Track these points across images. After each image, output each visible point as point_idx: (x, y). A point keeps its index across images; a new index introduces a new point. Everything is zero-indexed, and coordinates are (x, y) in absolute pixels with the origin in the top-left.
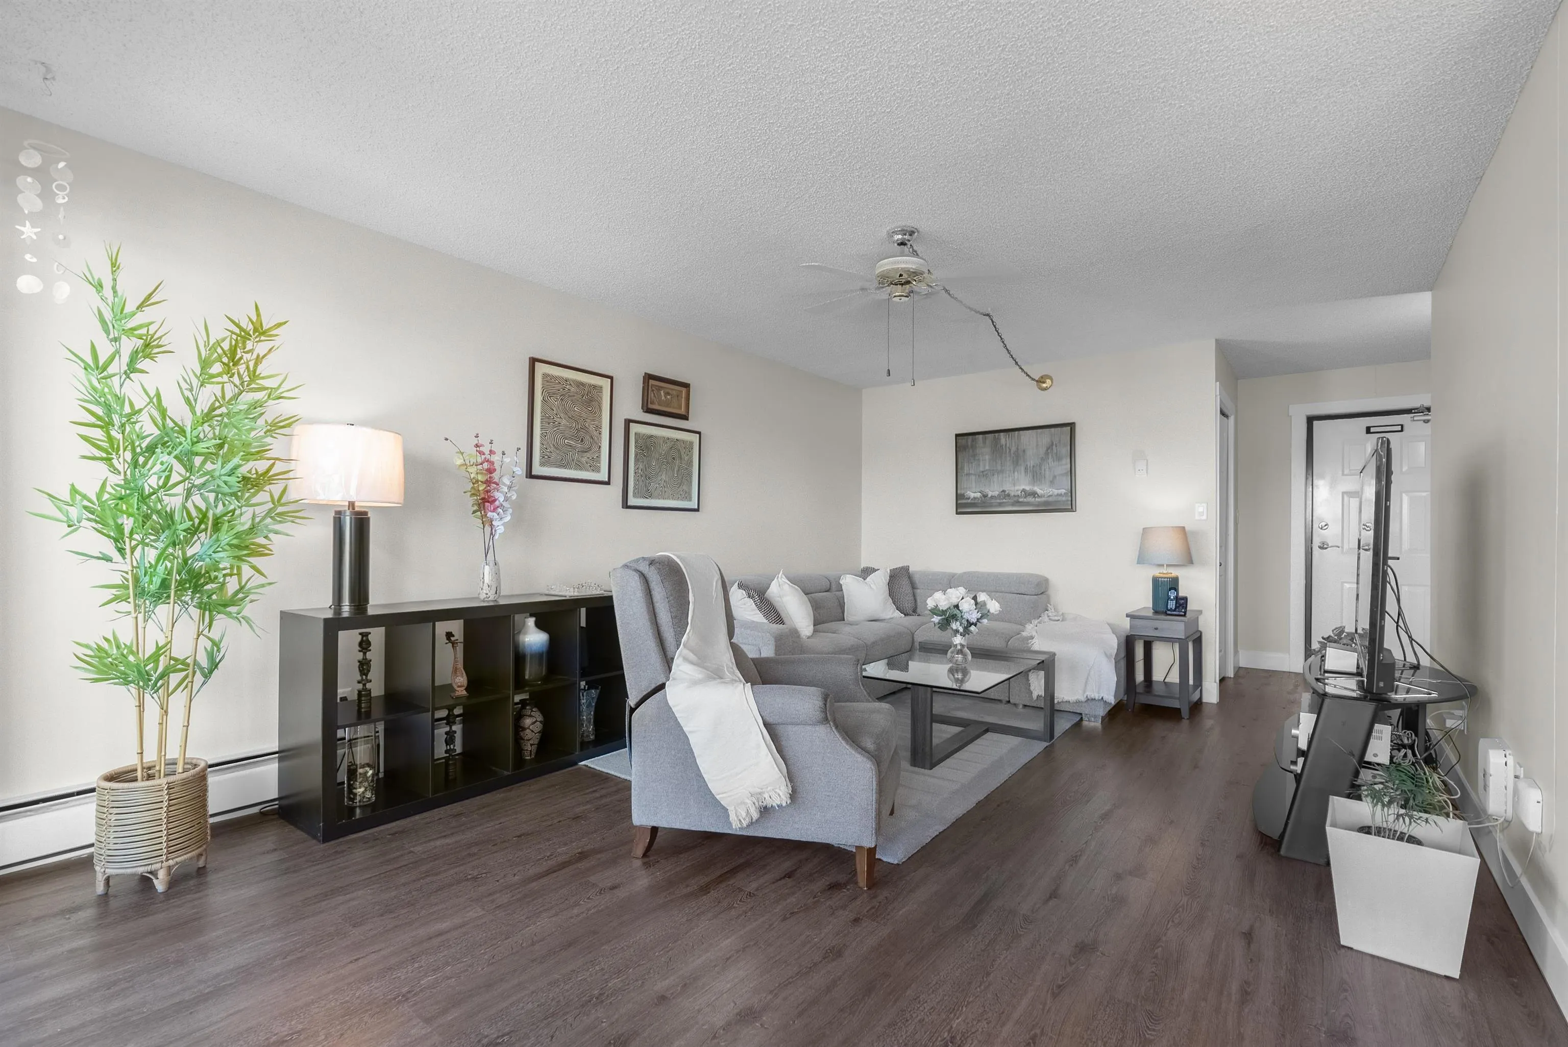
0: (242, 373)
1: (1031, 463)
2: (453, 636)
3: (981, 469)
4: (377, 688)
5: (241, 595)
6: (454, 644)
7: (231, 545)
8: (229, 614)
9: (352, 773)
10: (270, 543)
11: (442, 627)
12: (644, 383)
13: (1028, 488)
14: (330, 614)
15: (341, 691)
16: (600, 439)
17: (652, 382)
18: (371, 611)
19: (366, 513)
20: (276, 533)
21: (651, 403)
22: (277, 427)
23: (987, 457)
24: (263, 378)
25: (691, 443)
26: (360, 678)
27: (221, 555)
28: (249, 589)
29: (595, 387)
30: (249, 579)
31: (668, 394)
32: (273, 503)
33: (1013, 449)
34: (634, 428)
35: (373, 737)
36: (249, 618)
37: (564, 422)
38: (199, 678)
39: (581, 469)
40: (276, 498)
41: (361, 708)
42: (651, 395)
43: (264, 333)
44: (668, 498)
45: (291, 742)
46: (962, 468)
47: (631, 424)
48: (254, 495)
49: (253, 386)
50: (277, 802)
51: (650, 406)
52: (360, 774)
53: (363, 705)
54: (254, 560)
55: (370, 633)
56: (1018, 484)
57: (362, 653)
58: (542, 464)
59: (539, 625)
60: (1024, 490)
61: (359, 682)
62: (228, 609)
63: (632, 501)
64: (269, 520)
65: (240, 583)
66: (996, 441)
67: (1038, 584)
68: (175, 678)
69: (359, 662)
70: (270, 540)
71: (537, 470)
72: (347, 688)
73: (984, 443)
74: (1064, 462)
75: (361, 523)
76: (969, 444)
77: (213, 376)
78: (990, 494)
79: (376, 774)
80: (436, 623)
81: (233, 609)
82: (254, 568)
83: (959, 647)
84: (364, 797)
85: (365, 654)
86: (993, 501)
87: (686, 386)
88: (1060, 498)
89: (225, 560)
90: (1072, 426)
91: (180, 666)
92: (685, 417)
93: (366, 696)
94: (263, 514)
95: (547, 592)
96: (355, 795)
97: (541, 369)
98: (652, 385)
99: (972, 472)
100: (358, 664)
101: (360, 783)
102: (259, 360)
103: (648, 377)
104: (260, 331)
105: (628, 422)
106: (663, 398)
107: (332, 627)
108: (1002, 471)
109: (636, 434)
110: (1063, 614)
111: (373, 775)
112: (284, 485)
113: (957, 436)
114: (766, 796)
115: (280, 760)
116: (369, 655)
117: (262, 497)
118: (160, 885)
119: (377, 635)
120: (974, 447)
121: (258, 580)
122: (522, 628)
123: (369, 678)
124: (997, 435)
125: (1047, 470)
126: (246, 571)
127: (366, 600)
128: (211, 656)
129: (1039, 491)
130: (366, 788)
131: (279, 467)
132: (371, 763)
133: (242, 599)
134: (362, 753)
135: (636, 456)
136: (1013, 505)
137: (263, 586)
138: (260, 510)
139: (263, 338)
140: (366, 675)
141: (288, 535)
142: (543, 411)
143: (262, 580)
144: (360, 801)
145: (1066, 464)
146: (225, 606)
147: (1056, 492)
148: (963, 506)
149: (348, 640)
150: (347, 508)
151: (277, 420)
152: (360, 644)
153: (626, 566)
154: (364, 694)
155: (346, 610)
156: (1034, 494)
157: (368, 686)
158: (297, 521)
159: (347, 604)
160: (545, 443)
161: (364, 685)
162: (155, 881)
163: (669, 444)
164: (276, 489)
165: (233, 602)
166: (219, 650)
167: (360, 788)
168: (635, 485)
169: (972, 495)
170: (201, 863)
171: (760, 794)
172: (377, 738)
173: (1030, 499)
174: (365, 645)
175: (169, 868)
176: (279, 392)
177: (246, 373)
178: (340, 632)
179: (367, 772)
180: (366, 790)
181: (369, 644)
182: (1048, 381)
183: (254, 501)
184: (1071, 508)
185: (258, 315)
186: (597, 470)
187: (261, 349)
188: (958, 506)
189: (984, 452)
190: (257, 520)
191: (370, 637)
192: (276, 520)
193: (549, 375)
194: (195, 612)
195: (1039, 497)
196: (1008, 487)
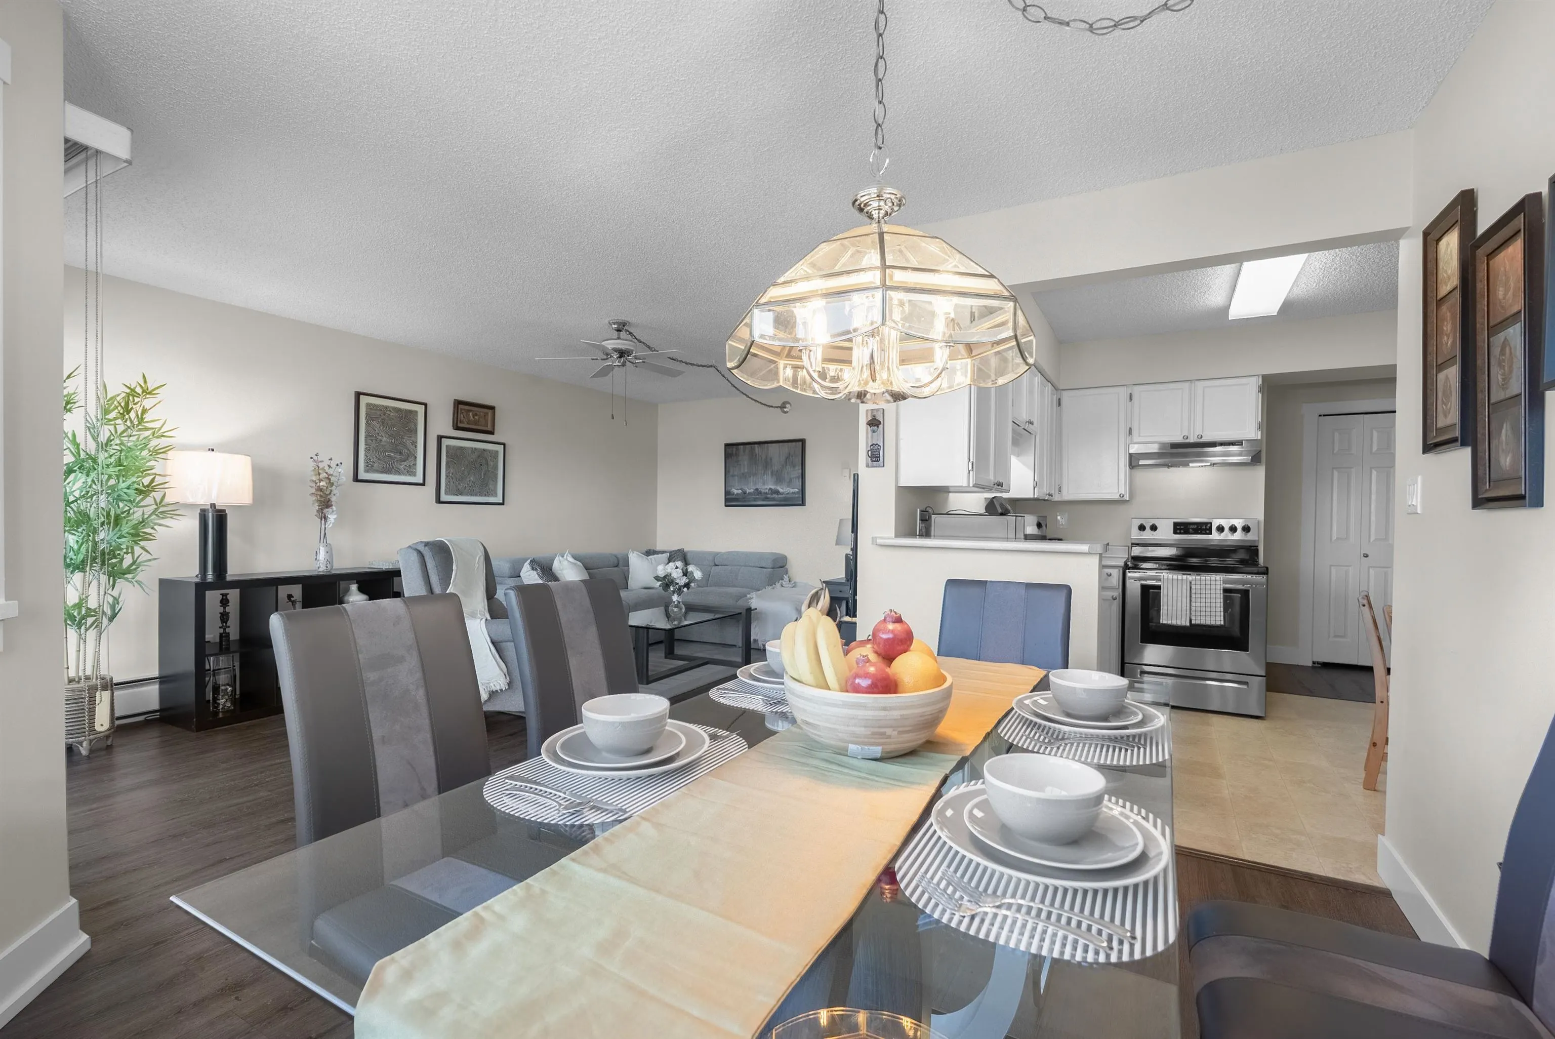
0: (133, 419)
1: (775, 468)
2: (293, 597)
3: (742, 471)
4: (234, 633)
5: (134, 567)
6: (294, 603)
7: (129, 534)
8: (127, 579)
9: (216, 689)
10: (155, 532)
11: (283, 591)
12: (454, 407)
13: (773, 487)
14: (197, 580)
15: (208, 637)
16: (416, 451)
17: (461, 406)
18: (228, 578)
19: (224, 511)
20: (160, 525)
21: (460, 423)
22: (156, 452)
23: (746, 463)
24: (147, 422)
25: (497, 452)
26: (221, 625)
27: (123, 540)
28: (140, 563)
29: (411, 411)
30: (140, 556)
31: (476, 415)
32: (157, 505)
33: (764, 457)
34: (445, 442)
35: (232, 669)
36: (140, 581)
37: (384, 439)
38: (105, 621)
39: (400, 474)
40: (158, 501)
41: (222, 645)
42: (461, 416)
43: (150, 393)
44: (476, 495)
45: (169, 671)
46: (729, 472)
47: (443, 439)
48: (142, 500)
49: (140, 427)
50: (158, 714)
51: (460, 425)
52: (222, 690)
53: (224, 643)
54: (142, 543)
55: (228, 594)
56: (767, 484)
57: (222, 608)
58: (367, 471)
59: (361, 590)
60: (770, 489)
61: (220, 628)
62: (126, 576)
63: (444, 497)
64: (154, 517)
65: (133, 558)
66: (752, 450)
67: (775, 561)
68: (90, 620)
69: (220, 613)
70: (155, 530)
71: (362, 475)
72: (212, 634)
73: (744, 451)
74: (797, 468)
75: (221, 518)
76: (734, 452)
77: (110, 420)
78: (748, 491)
79: (234, 690)
80: (279, 587)
81: (129, 576)
82: (143, 548)
83: (676, 603)
84: (225, 706)
85: (225, 608)
86: (750, 497)
87: (492, 408)
88: (794, 496)
89: (125, 542)
90: (803, 442)
91: (93, 613)
92: (492, 433)
93: (225, 637)
94: (150, 513)
95: (369, 566)
96: (219, 704)
97: (364, 400)
98: (461, 409)
99: (736, 473)
100: (220, 615)
101: (222, 696)
102: (144, 411)
103: (458, 403)
104: (147, 392)
105: (440, 438)
106: (472, 418)
107: (201, 588)
108: (755, 474)
109: (447, 446)
110: (795, 582)
111: (232, 691)
112: (163, 493)
113: (727, 445)
114: (492, 685)
115: (161, 683)
116: (228, 609)
117: (149, 500)
118: (84, 751)
119: (234, 595)
120: (737, 455)
121: (145, 556)
122: (347, 590)
123: (228, 625)
124: (753, 446)
125: (786, 474)
126: (137, 550)
127: (225, 571)
128: (113, 607)
129: (781, 490)
130: (227, 700)
131: (159, 480)
132: (230, 684)
133: (135, 569)
134: (223, 678)
135: (447, 463)
136: (763, 500)
137: (150, 560)
138: (148, 511)
139: (148, 396)
140: (226, 623)
141: (168, 527)
142: (367, 431)
143: (149, 557)
144: (222, 709)
145: (799, 470)
146: (124, 574)
147: (792, 490)
148: (731, 501)
149: (213, 597)
150: (209, 507)
151: (156, 448)
152: (221, 602)
153: (410, 547)
154: (224, 636)
155: (210, 577)
156: (777, 492)
157: (227, 630)
158: (175, 517)
159: (211, 573)
160: (368, 455)
161: (224, 629)
162: (81, 748)
163: (477, 454)
164: (157, 495)
165: (128, 571)
166: (118, 604)
167: (222, 699)
168: (446, 485)
169: (736, 492)
170: (109, 743)
171: (488, 683)
172: (234, 670)
173: (775, 496)
174: (224, 602)
175: (91, 741)
176: (161, 431)
177: (136, 419)
178: (207, 592)
179: (227, 689)
180: (226, 701)
181: (228, 601)
182: (787, 406)
183: (142, 504)
184: (803, 503)
185: (145, 382)
186: (413, 474)
187: (148, 403)
188: (726, 500)
189: (744, 459)
190: (146, 516)
191: (228, 596)
192: (159, 517)
193: (372, 404)
194: (104, 578)
195: (780, 494)
196: (760, 486)
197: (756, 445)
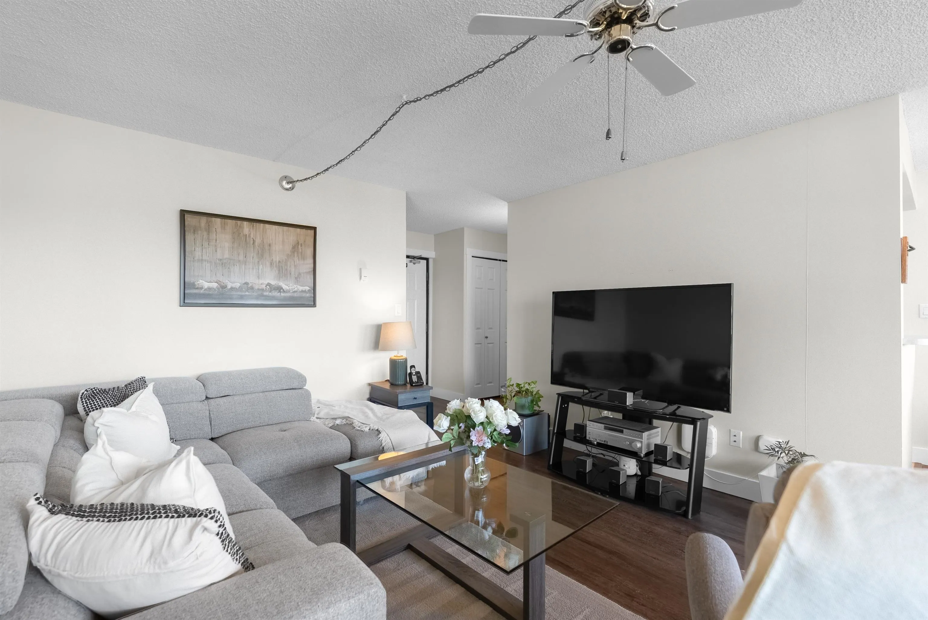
1: (276, 258)
3: (219, 256)
13: (273, 283)
23: (226, 245)
33: (258, 240)
56: (263, 277)
60: (269, 284)
66: (238, 228)
73: (223, 228)
74: (306, 262)
78: (229, 285)
86: (234, 293)
90: (314, 229)
99: (206, 258)
108: (242, 263)
124: (238, 222)
125: (292, 267)
129: (285, 287)
136: (257, 298)
145: (310, 264)
147: (301, 288)
156: (279, 289)
169: (206, 285)
173: (276, 294)
184: (314, 305)
188: (183, 296)
189: (223, 237)
195: (284, 291)
196: (252, 279)
197: (245, 223)
